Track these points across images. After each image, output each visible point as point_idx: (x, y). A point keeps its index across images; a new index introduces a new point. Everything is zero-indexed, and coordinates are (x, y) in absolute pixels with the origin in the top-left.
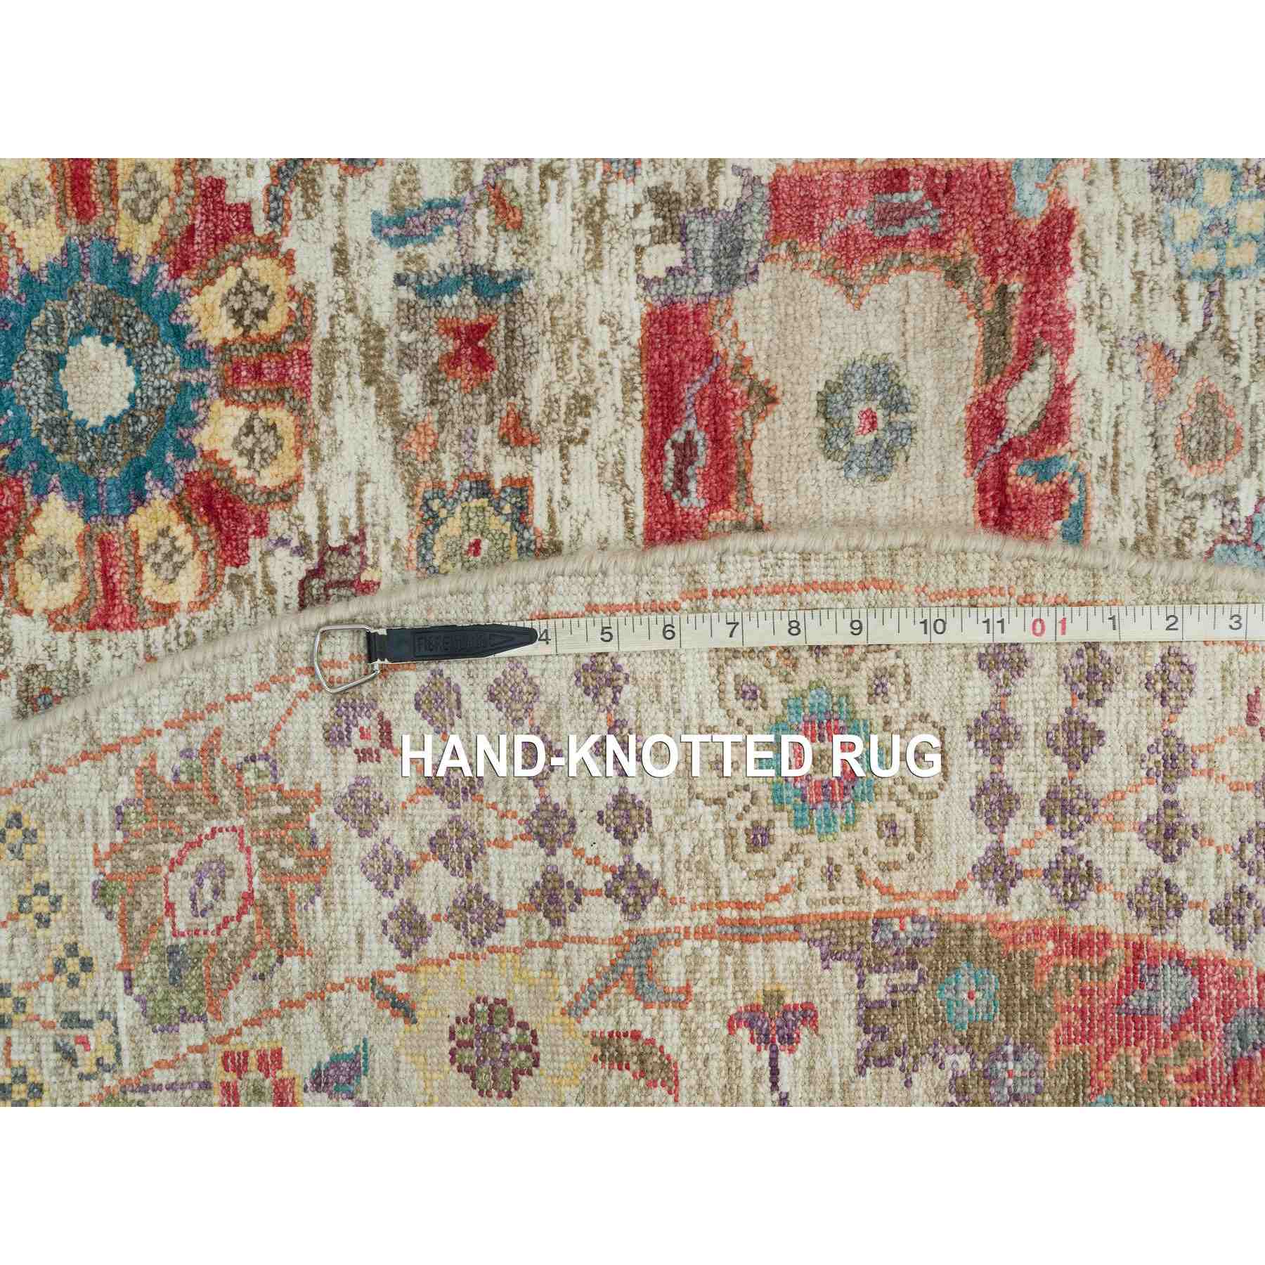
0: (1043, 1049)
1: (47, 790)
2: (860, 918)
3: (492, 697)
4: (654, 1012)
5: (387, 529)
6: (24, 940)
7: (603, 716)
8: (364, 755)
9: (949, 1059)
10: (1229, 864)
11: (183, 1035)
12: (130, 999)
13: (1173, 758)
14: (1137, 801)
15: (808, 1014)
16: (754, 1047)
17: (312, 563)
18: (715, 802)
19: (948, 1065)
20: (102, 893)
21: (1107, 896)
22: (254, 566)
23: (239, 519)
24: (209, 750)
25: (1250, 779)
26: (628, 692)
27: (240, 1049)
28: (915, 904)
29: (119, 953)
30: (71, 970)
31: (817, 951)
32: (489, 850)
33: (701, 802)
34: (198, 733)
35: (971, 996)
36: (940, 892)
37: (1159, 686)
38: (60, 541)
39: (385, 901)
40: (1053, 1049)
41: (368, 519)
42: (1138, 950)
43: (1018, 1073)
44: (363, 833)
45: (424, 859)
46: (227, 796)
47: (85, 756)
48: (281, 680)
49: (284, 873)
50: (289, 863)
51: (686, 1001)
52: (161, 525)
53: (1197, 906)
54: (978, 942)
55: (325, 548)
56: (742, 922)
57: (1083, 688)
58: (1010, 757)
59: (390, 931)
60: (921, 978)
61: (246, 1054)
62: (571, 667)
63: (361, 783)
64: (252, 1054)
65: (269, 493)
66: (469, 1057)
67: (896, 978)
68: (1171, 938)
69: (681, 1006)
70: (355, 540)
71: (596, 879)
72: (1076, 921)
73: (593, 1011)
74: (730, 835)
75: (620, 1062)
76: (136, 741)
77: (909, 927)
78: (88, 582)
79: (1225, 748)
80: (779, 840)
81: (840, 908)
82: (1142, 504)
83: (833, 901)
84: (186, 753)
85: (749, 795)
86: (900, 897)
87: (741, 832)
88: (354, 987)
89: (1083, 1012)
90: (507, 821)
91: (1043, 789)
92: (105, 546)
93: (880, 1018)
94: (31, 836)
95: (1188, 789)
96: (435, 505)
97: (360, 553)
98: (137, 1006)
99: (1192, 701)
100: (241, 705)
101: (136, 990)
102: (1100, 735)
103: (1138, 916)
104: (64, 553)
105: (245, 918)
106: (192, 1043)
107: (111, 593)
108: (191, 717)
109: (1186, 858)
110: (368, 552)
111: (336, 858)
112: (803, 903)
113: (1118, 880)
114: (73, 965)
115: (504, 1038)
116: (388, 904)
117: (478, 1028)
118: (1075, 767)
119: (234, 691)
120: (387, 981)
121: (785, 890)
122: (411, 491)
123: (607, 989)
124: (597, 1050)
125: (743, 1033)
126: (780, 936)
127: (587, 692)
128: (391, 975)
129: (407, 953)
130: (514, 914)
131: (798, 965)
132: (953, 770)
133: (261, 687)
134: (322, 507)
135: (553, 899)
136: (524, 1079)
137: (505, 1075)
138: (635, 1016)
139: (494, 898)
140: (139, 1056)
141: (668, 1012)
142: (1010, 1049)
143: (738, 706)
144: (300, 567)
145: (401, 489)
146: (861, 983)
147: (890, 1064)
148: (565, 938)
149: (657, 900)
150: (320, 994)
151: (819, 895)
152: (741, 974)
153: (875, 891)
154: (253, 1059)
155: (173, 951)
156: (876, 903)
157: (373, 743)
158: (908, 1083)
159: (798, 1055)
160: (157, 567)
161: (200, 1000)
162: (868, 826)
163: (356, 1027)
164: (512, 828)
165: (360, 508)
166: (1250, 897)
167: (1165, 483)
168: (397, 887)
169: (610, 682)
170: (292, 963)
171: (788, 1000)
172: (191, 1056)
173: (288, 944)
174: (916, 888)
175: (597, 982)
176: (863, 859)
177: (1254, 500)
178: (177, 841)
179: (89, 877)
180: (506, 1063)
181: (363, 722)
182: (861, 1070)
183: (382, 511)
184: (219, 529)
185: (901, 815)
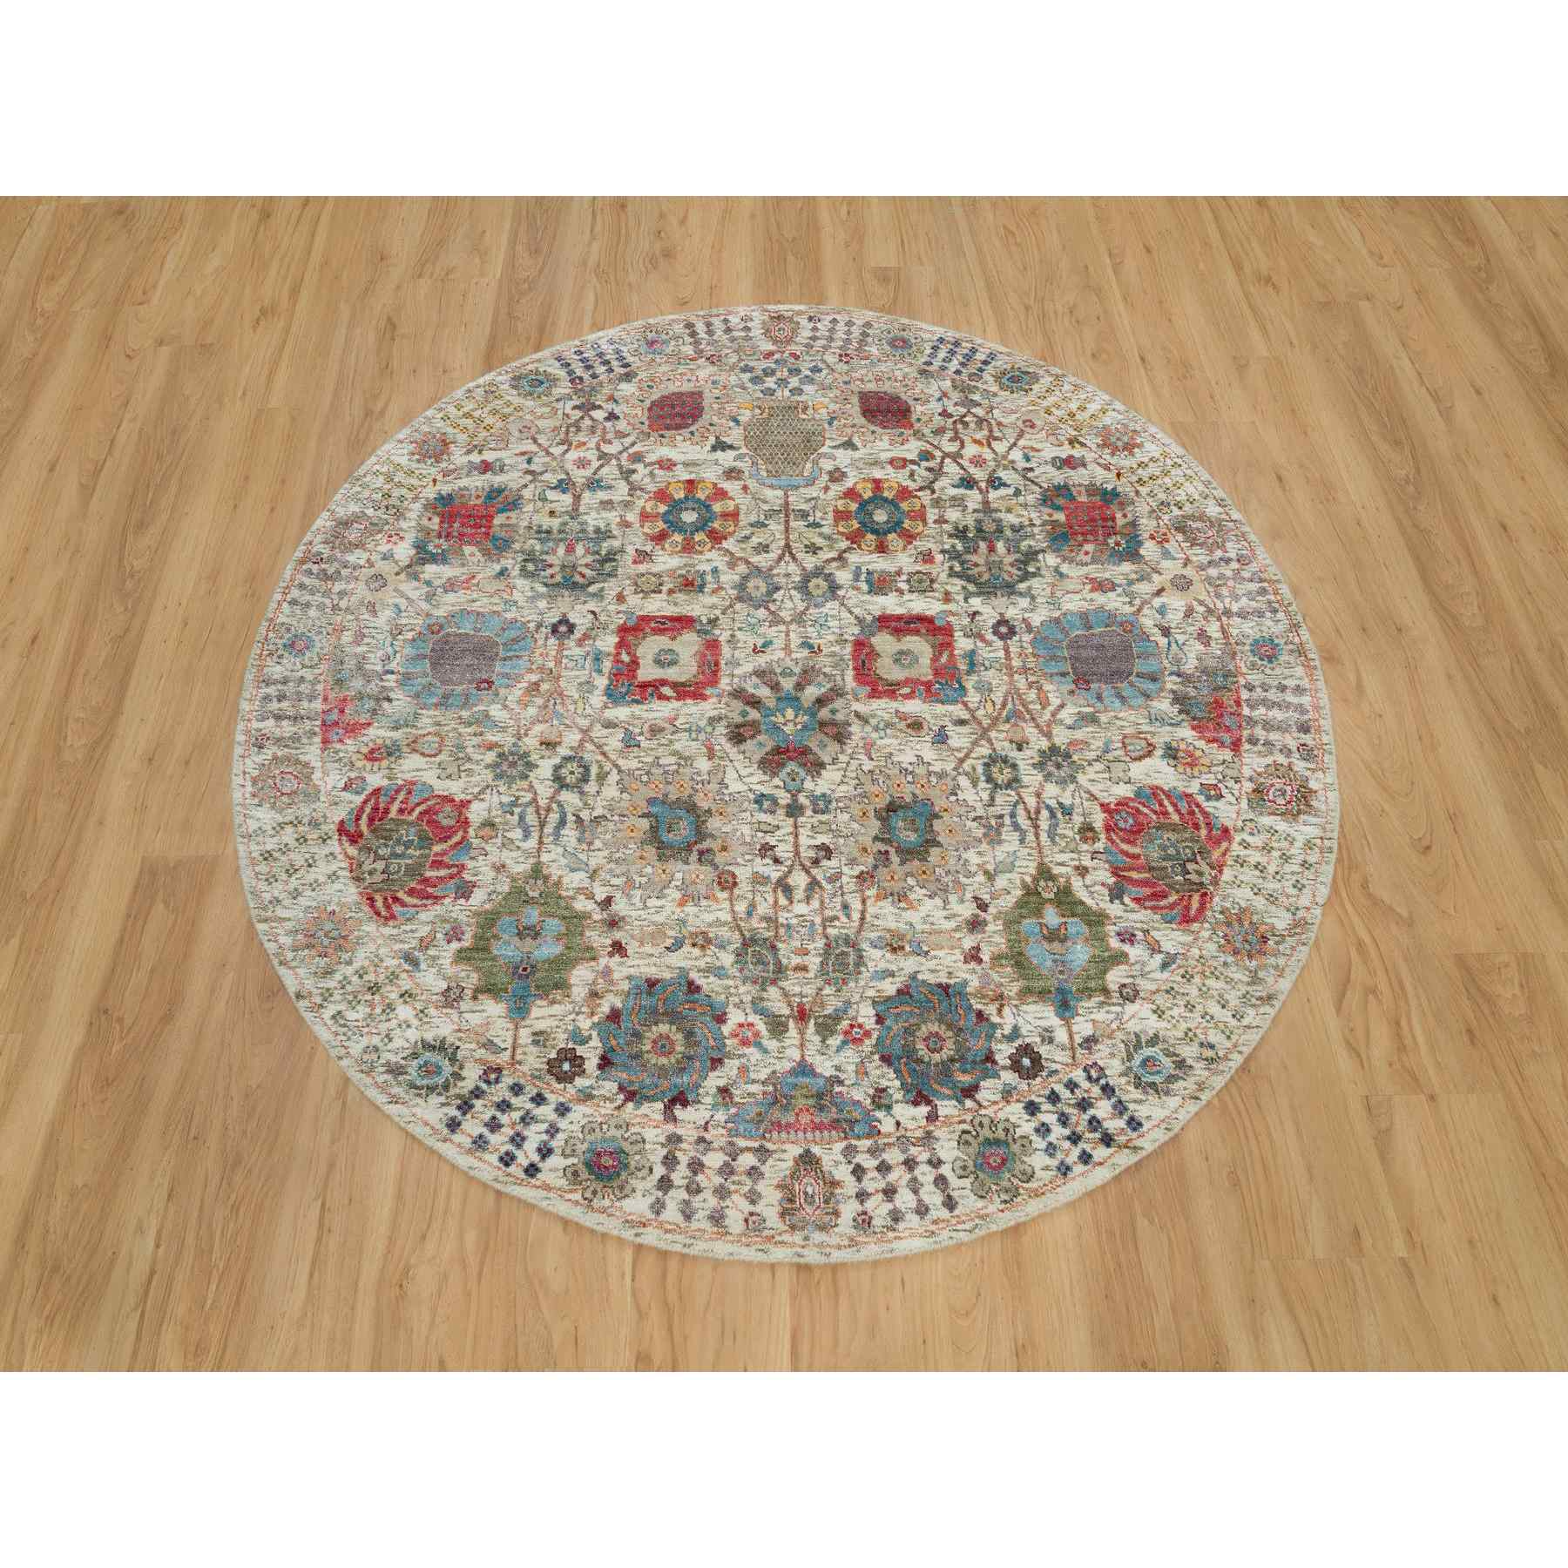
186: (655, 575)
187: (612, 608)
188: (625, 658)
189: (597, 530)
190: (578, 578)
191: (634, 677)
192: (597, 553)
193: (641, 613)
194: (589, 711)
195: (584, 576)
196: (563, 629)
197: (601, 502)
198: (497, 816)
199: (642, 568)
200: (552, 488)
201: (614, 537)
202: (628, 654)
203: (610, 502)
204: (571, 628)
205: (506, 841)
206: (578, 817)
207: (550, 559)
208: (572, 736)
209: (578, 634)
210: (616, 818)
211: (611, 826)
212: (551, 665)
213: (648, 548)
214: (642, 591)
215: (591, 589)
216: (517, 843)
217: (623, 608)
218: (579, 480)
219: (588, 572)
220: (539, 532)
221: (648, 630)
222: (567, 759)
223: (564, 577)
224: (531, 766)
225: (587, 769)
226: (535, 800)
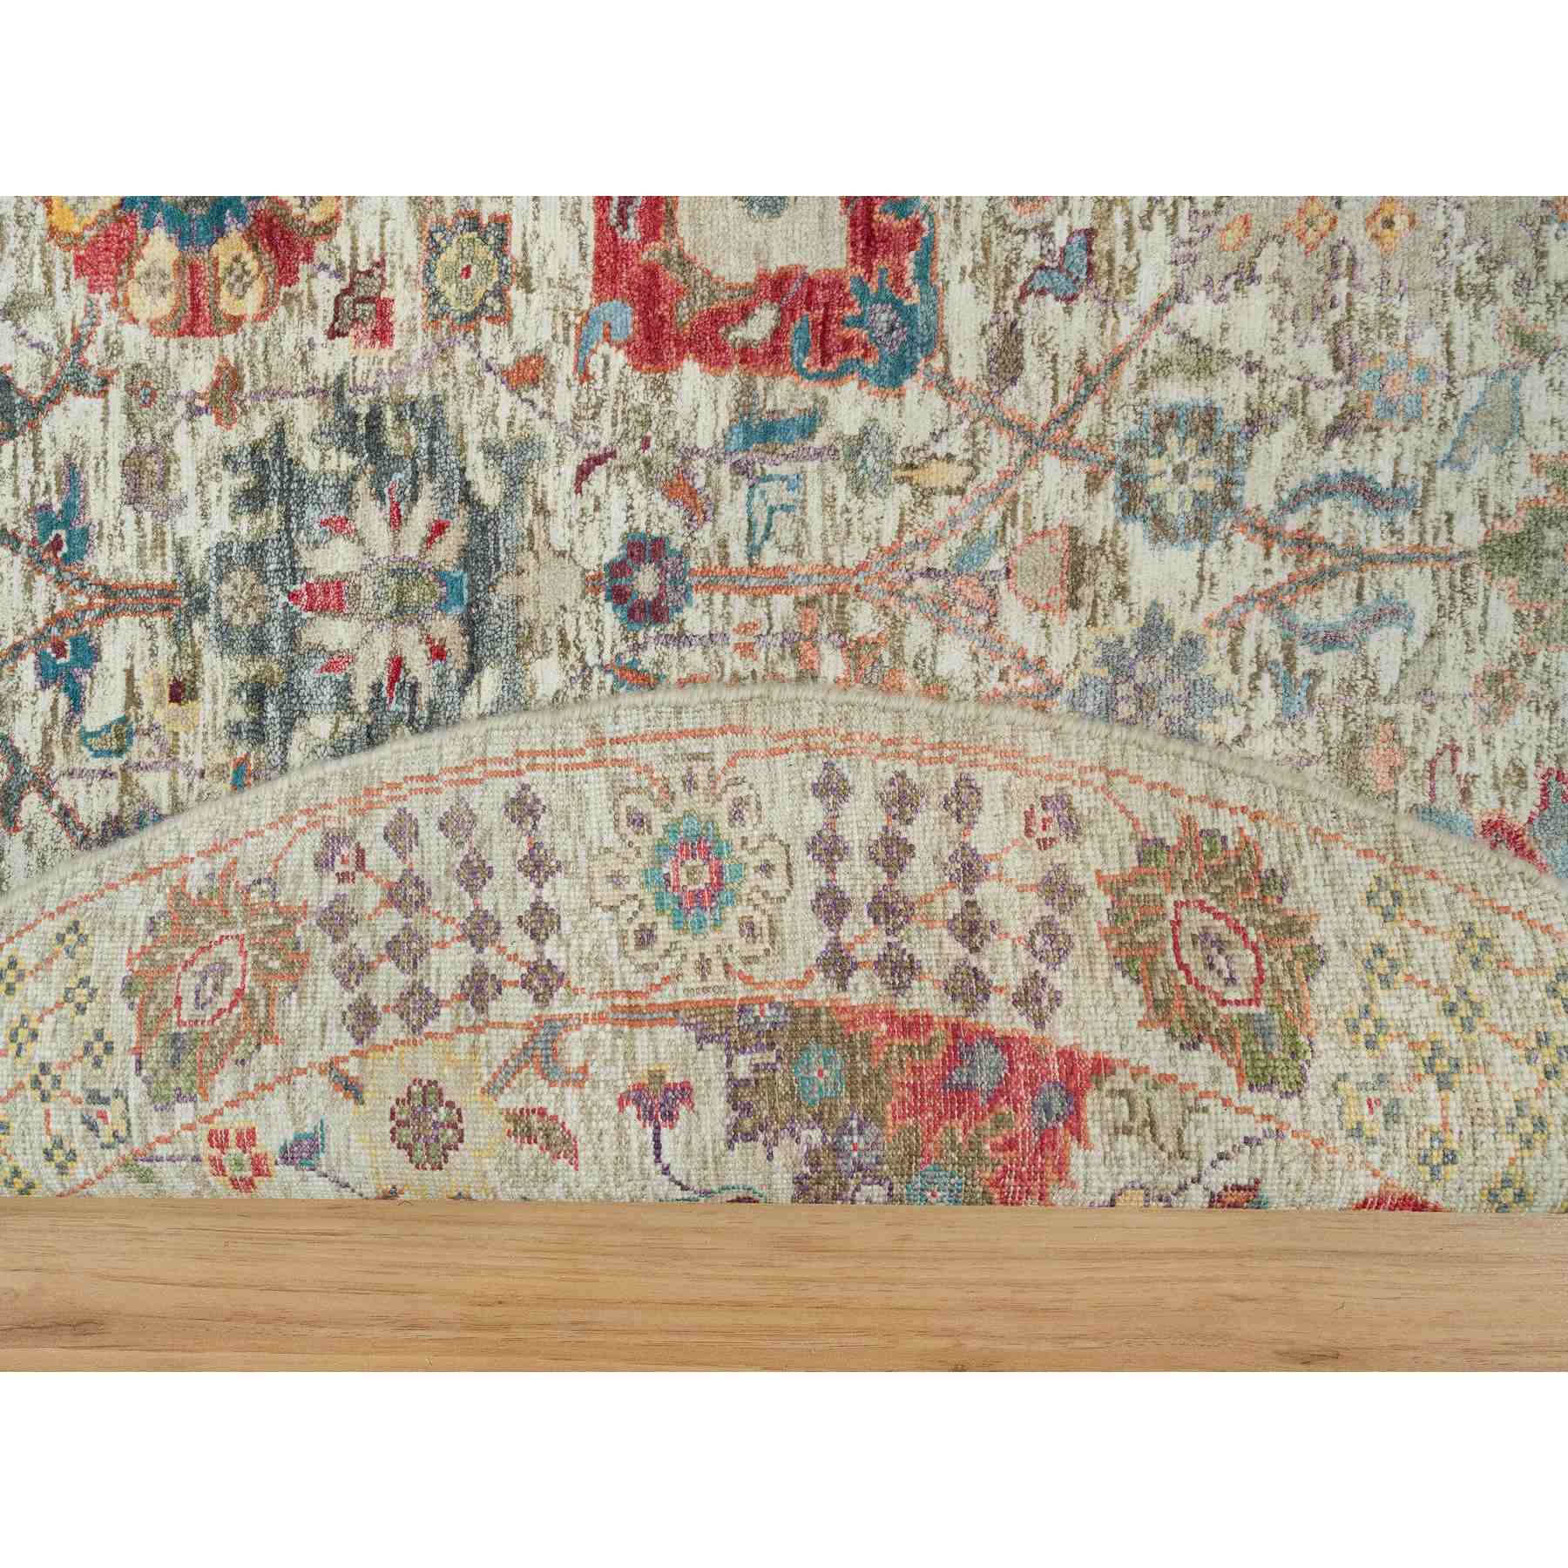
0: (882, 1123)
1: (101, 902)
2: (726, 1004)
3: (442, 827)
4: (557, 1090)
5: (401, 256)
6: (64, 1026)
7: (524, 839)
8: (343, 878)
9: (804, 1133)
10: (1023, 955)
11: (178, 1113)
12: (139, 1080)
13: (970, 865)
14: (944, 902)
15: (685, 1092)
16: (640, 1123)
17: (345, 284)
18: (611, 908)
19: (803, 1139)
20: (128, 987)
21: (928, 984)
22: (301, 286)
23: (292, 248)
24: (227, 874)
25: (1032, 881)
26: (544, 821)
27: (221, 1128)
28: (771, 992)
29: (134, 1039)
30: (97, 1052)
31: (693, 1034)
32: (432, 951)
33: (599, 910)
34: (221, 860)
35: (821, 1073)
36: (791, 982)
37: (954, 806)
38: (161, 265)
39: (346, 995)
40: (890, 1123)
41: (388, 250)
42: (955, 1030)
43: (861, 1146)
44: (336, 939)
45: (381, 959)
46: (236, 911)
47: (135, 876)
48: (287, 820)
49: (270, 971)
50: (275, 964)
51: (583, 1081)
52: (235, 252)
53: (1001, 990)
54: (824, 1026)
55: (355, 272)
56: (631, 1009)
57: (895, 810)
58: (841, 867)
59: (348, 1022)
60: (779, 1058)
61: (226, 1132)
62: (502, 801)
63: (340, 899)
64: (231, 1132)
65: (317, 227)
66: (406, 1134)
67: (758, 1058)
68: (982, 1020)
69: (579, 1084)
70: (378, 265)
71: (514, 973)
72: (903, 1006)
73: (507, 1090)
74: (622, 935)
75: (530, 1137)
76: (175, 865)
77: (767, 1013)
78: (180, 298)
79: (1009, 856)
80: (661, 939)
81: (711, 996)
82: (978, 238)
83: (705, 989)
84: (210, 876)
85: (636, 903)
86: (760, 986)
87: (630, 933)
88: (315, 1072)
89: (914, 1087)
90: (448, 927)
91: (869, 894)
92: (194, 269)
93: (746, 1095)
94: (83, 940)
95: (985, 891)
96: (438, 237)
97: (381, 276)
98: (144, 1086)
99: (981, 818)
100: (255, 840)
101: (144, 1072)
102: (912, 847)
103: (954, 1000)
104: (164, 275)
105: (235, 1011)
106: (184, 1120)
107: (196, 307)
108: (217, 848)
109: (988, 950)
110: (387, 275)
111: (312, 959)
112: (680, 993)
113: (935, 970)
114: (98, 1048)
115: (434, 1117)
116: (350, 998)
117: (414, 1109)
118: (892, 876)
119: (251, 829)
120: (342, 1066)
121: (666, 980)
122: (421, 224)
123: (519, 1069)
124: (511, 1126)
125: (631, 1110)
126: (662, 1021)
127: (513, 820)
128: (345, 1060)
129: (360, 1041)
130: (448, 1003)
131: (677, 1047)
132: (797, 879)
133: (272, 826)
134: (354, 239)
135: (480, 989)
136: (451, 1153)
137: (435, 1149)
138: (543, 1095)
139: (432, 990)
140: (144, 1131)
141: (569, 1090)
142: (854, 1123)
143: (629, 831)
144: (336, 287)
145: (413, 224)
146: (729, 1063)
147: (754, 1139)
148: (487, 1023)
149: (562, 990)
150: (287, 1079)
151: (693, 985)
152: (631, 1057)
153: (738, 982)
154: (232, 1137)
155: (176, 1037)
156: (740, 991)
157: (351, 868)
158: (770, 1157)
159: (677, 1130)
160: (231, 287)
161: (193, 1083)
162: (732, 926)
163: (314, 1108)
164: (450, 931)
165: (382, 241)
166: (1043, 980)
167: (996, 221)
168: (357, 982)
169: (531, 812)
170: (268, 1049)
171: (668, 1079)
172: (183, 1133)
173: (266, 1034)
174: (771, 979)
175: (511, 1063)
176: (729, 955)
177: (1066, 234)
178: (192, 945)
179: (121, 971)
180: (437, 1140)
181: (344, 851)
182: (730, 1145)
183: (398, 242)
184: (278, 256)
185: (758, 917)
186: (435, 249)
187: (564, 402)
188: (761, 325)
189: (253, 499)
190: (447, 551)
191: (835, 283)
192: (346, 494)
193: (587, 285)
194: (956, 443)
195: (439, 529)
196: (646, 582)
197: (134, 498)
198: (1322, 730)
199: (406, 304)
200: (77, 706)
201: (280, 430)
202: (745, 313)
203: (133, 466)
204: (644, 549)
205: (1408, 689)
206: (1333, 431)
207: (369, 671)
208: (1050, 487)
209: (668, 519)
210: (1341, 287)
211: (1368, 303)
212: (783, 604)
213: (326, 288)
214: (500, 293)
215: (489, 491)
216: (1417, 641)
217: (564, 361)
218: (39, 605)
219: (421, 516)
220: (258, 733)
221: (653, 253)
222: (1132, 499)
223: (442, 605)
224: (1154, 629)
225: (1168, 420)
226: (1271, 600)
